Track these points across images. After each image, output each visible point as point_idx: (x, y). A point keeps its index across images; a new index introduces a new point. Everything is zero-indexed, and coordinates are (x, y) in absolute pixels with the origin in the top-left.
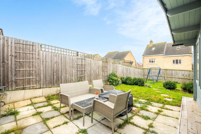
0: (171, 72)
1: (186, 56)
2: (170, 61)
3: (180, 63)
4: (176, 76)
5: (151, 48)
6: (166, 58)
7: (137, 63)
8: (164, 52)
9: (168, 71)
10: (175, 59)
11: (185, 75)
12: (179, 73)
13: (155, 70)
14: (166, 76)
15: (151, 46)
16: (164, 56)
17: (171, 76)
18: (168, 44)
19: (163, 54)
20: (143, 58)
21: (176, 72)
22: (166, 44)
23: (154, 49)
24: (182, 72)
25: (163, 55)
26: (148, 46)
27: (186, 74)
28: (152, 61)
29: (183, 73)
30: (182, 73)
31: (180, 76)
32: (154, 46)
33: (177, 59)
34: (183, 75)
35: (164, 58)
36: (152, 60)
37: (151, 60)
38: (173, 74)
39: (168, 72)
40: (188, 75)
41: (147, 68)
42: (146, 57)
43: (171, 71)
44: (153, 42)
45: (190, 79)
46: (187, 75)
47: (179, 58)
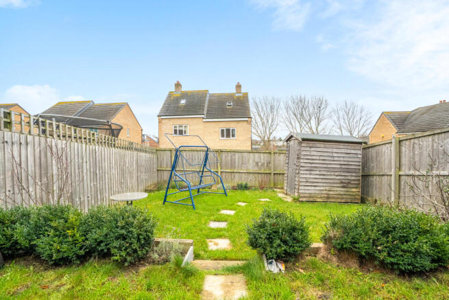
0: (231, 157)
1: (242, 122)
2: (216, 132)
3: (233, 136)
4: (241, 169)
5: (177, 100)
6: (208, 124)
7: (148, 137)
8: (205, 113)
9: (224, 155)
10: (225, 126)
11: (260, 164)
12: (249, 160)
13: (191, 153)
14: (219, 170)
15: (178, 94)
16: (204, 120)
17: (231, 169)
18: (211, 96)
19: (204, 116)
20: (160, 122)
21: (242, 157)
22: (208, 95)
23: (183, 102)
24: (254, 156)
25: (203, 118)
26: (170, 94)
27: (262, 161)
28: (180, 131)
29: (257, 160)
30: (254, 160)
31: (251, 167)
32: (184, 95)
33: (228, 127)
34: (257, 163)
35: (205, 124)
36: (181, 129)
37: (178, 129)
38: (235, 162)
39: (224, 157)
40: (266, 165)
41: (170, 146)
42: (167, 121)
43: (230, 154)
44: (181, 86)
45: (270, 174)
46: (264, 164)
47: (231, 126)
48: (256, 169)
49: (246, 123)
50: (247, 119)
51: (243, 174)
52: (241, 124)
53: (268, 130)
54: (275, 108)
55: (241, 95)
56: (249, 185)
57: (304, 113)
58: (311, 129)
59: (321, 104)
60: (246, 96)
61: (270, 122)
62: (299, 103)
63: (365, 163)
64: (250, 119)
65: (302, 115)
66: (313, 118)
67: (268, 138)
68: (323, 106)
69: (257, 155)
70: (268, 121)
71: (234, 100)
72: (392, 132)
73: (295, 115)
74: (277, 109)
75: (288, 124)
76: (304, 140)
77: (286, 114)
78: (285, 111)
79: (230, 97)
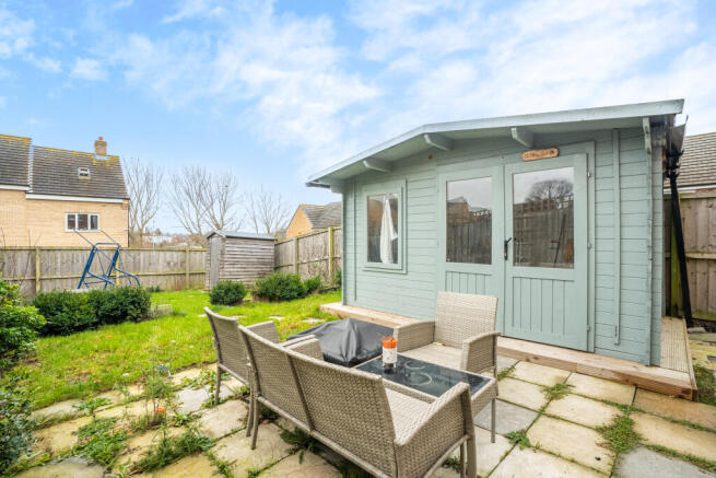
1: (111, 206)
2: (56, 219)
3: (94, 226)
4: (148, 271)
6: (37, 204)
8: (30, 180)
10: (77, 210)
11: (172, 264)
12: (158, 260)
16: (28, 196)
18: (39, 150)
19: (27, 189)
22: (31, 149)
25: (26, 192)
27: (175, 260)
29: (168, 259)
30: (165, 260)
31: (161, 268)
33: (82, 212)
34: (169, 263)
35: (31, 203)
38: (139, 263)
40: (179, 264)
45: (185, 274)
46: (177, 263)
47: (90, 210)
48: (167, 270)
49: (119, 207)
50: (121, 201)
51: (151, 278)
52: (108, 207)
53: (139, 214)
54: (155, 181)
55: (105, 158)
56: (162, 288)
57: (203, 192)
58: (213, 217)
59: (229, 181)
60: (115, 162)
61: (144, 202)
62: (197, 177)
63: (277, 256)
64: (126, 202)
65: (199, 195)
66: (217, 201)
67: (141, 230)
68: (231, 186)
69: (168, 254)
70: (139, 201)
71: (92, 167)
72: (307, 226)
73: (188, 194)
74: (159, 182)
75: (177, 208)
76: (228, 237)
77: (173, 192)
78: (172, 186)
79: (84, 159)
